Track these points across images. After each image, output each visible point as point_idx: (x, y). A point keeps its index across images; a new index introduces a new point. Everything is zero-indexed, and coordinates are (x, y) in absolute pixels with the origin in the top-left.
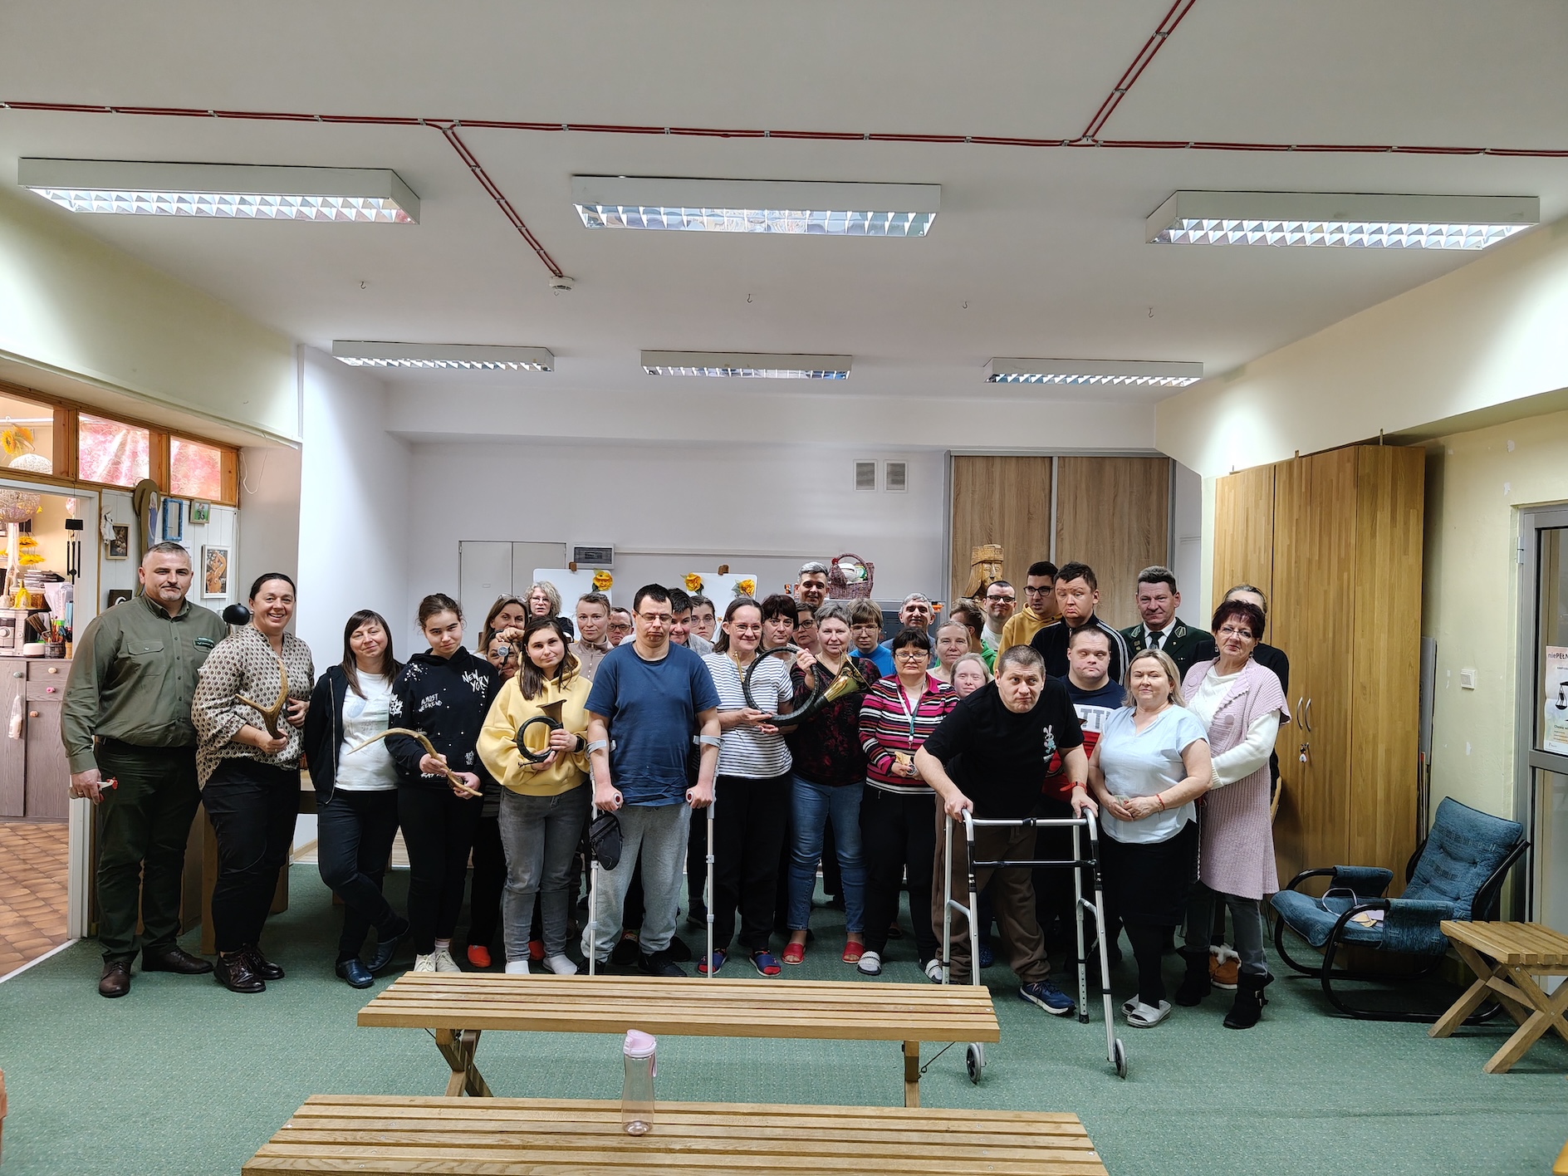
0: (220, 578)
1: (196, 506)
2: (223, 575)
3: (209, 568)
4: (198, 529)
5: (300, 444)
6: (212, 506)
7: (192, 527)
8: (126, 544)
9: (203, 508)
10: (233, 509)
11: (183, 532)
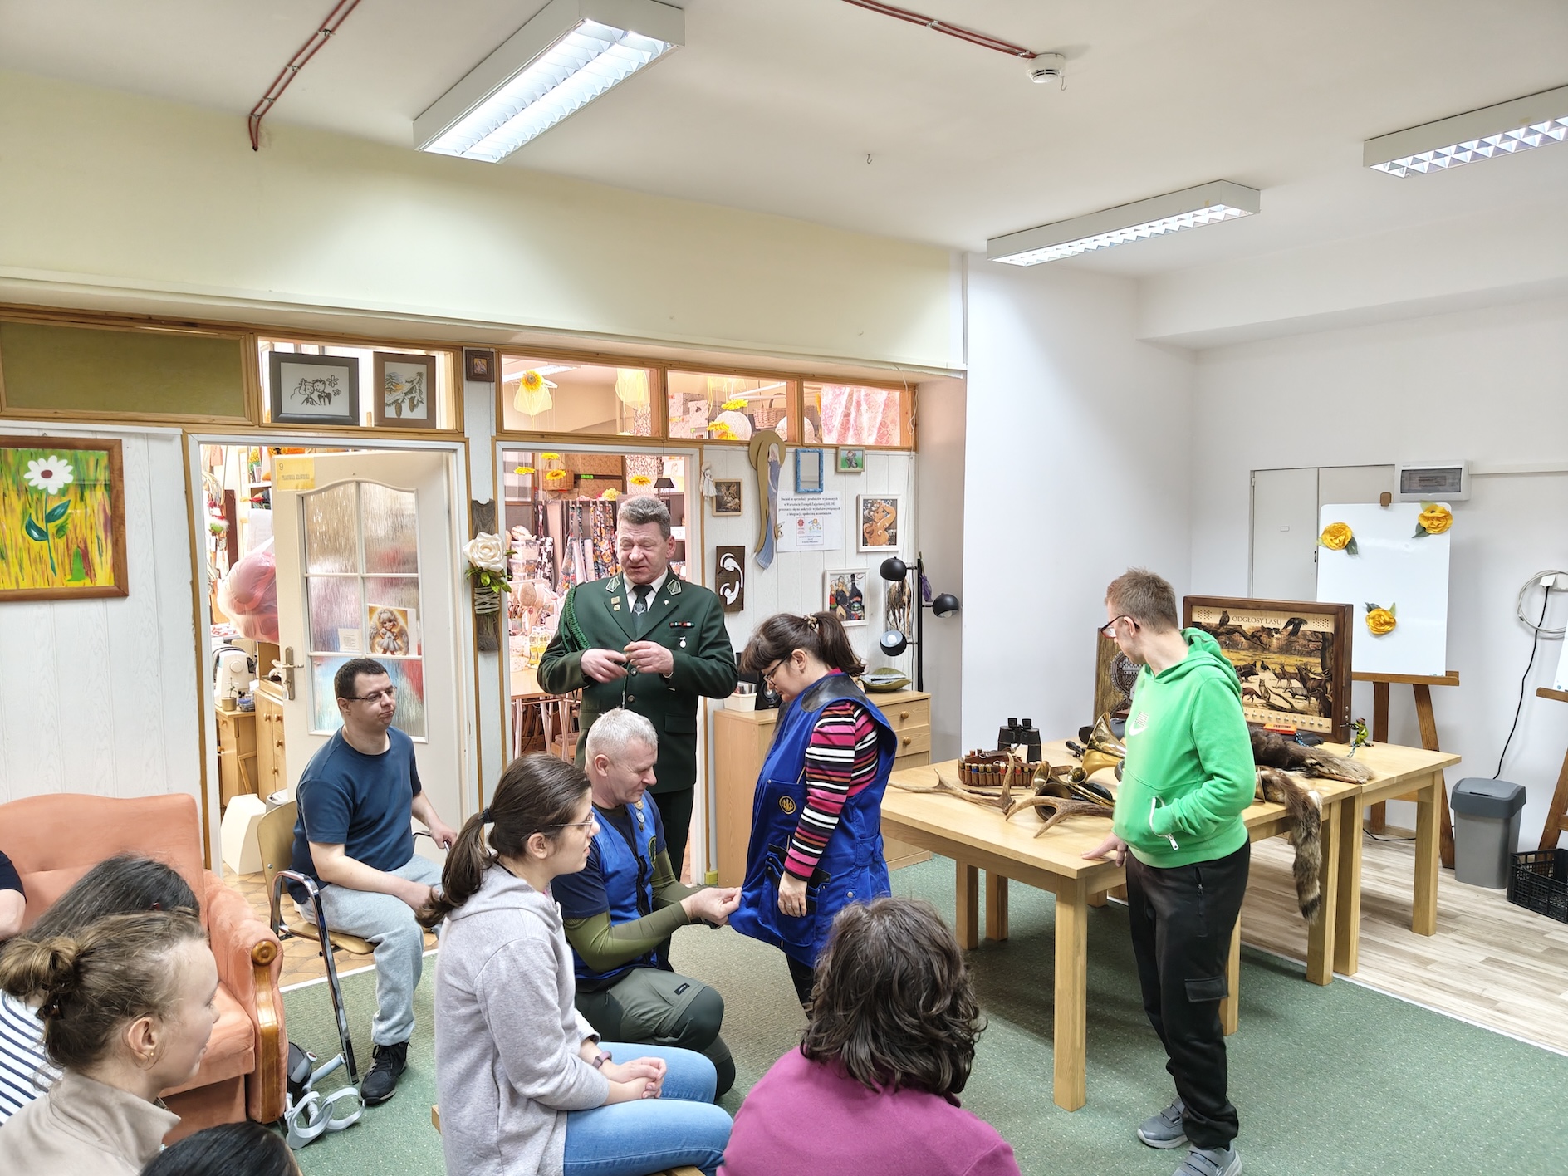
0: (886, 530)
1: (843, 454)
2: (893, 525)
3: (867, 520)
4: (851, 479)
5: (964, 372)
6: (867, 452)
7: (841, 478)
8: (739, 499)
9: (854, 455)
10: (908, 453)
11: (824, 482)
